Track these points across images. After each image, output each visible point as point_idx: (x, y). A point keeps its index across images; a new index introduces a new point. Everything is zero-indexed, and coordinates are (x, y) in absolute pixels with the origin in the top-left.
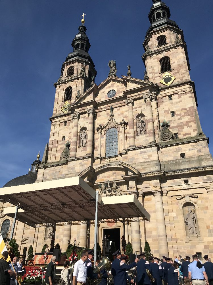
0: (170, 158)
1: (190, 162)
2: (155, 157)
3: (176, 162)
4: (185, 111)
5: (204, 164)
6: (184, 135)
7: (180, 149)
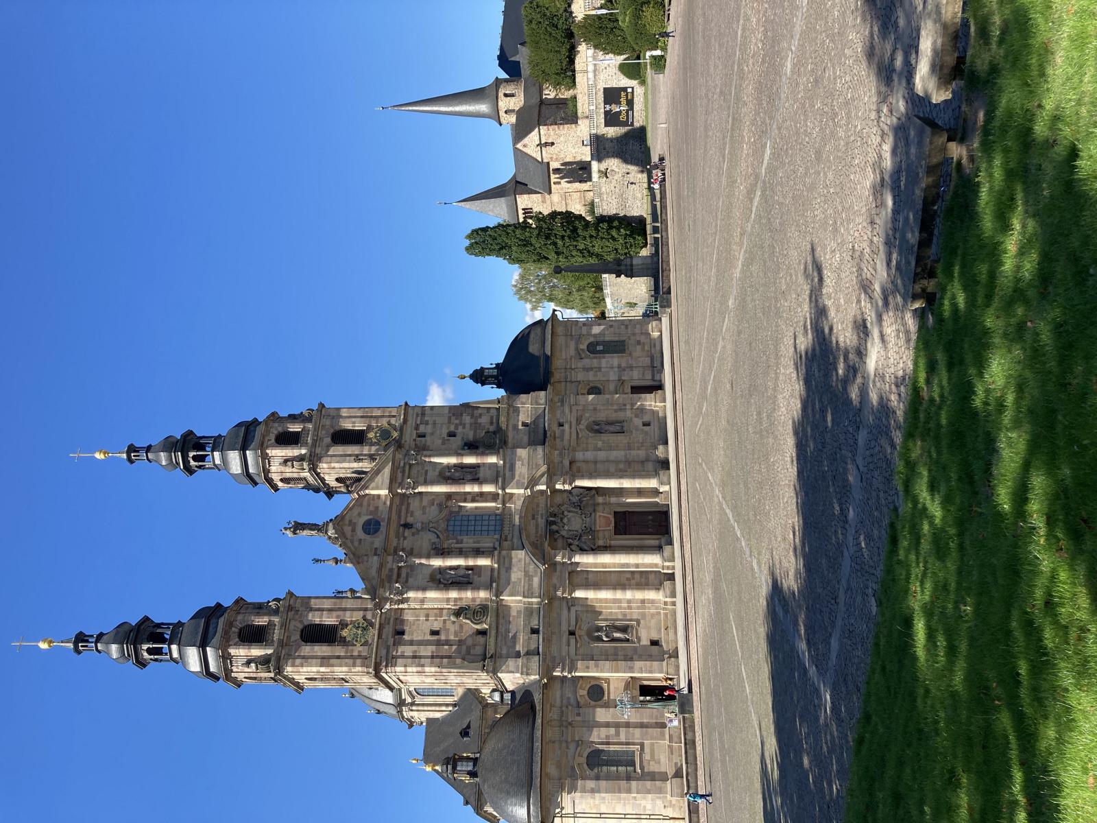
4: (453, 418)
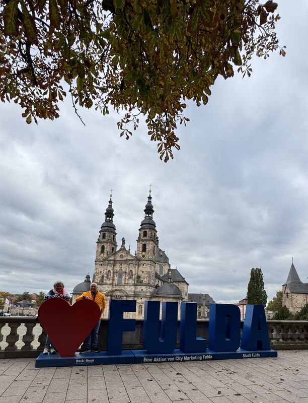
1: (143, 293)
3: (139, 292)
6: (145, 282)
7: (141, 288)
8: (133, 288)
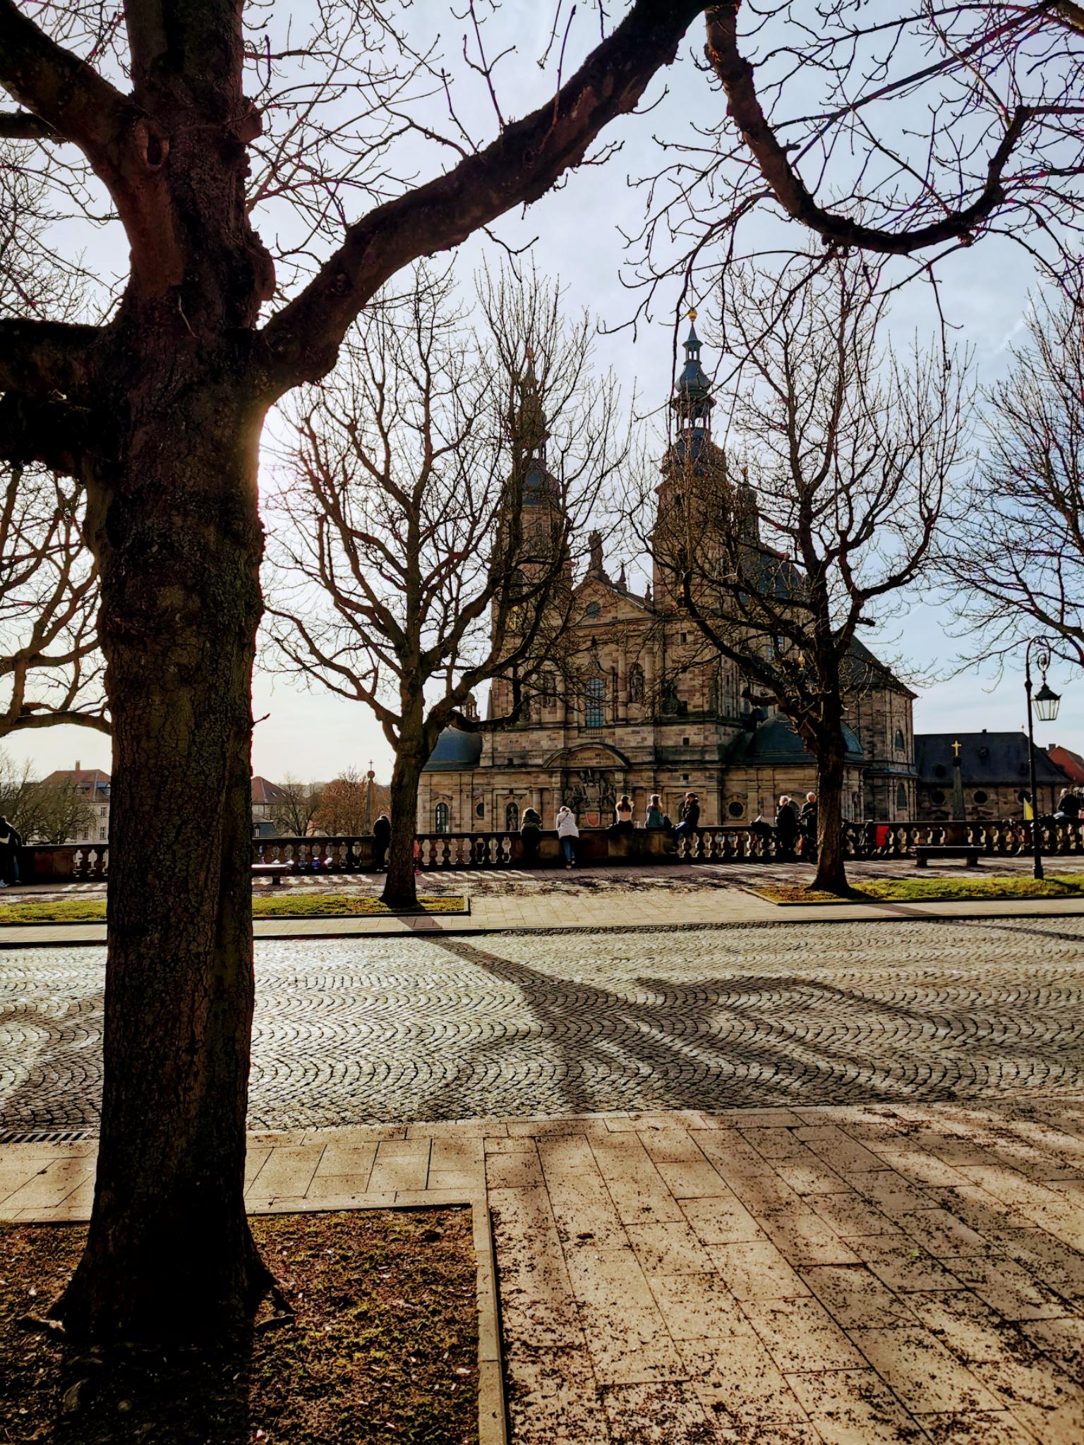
0: (671, 743)
1: (693, 752)
2: (650, 742)
3: (676, 750)
5: (707, 758)
6: (695, 707)
7: (683, 731)
8: (648, 737)
